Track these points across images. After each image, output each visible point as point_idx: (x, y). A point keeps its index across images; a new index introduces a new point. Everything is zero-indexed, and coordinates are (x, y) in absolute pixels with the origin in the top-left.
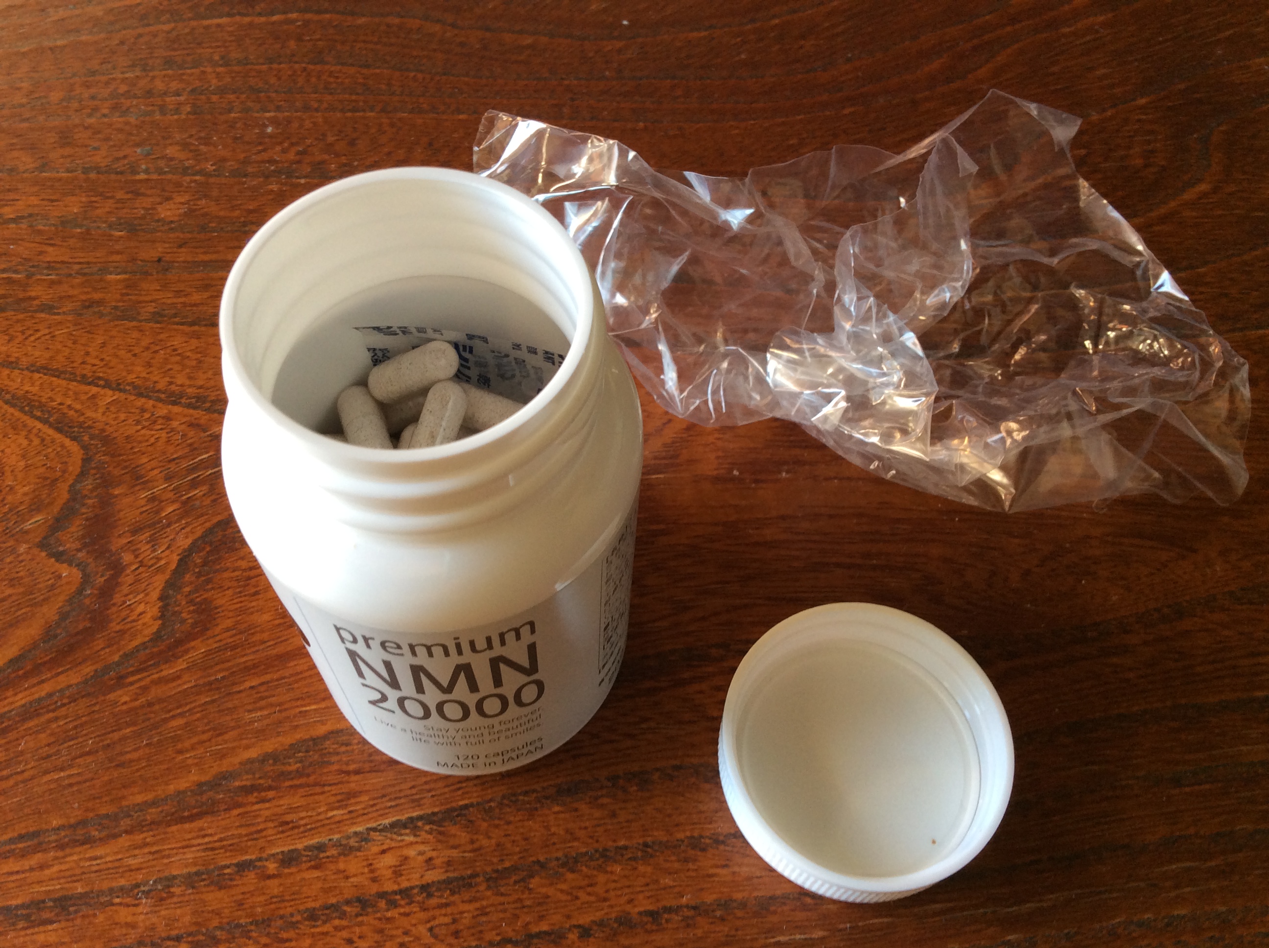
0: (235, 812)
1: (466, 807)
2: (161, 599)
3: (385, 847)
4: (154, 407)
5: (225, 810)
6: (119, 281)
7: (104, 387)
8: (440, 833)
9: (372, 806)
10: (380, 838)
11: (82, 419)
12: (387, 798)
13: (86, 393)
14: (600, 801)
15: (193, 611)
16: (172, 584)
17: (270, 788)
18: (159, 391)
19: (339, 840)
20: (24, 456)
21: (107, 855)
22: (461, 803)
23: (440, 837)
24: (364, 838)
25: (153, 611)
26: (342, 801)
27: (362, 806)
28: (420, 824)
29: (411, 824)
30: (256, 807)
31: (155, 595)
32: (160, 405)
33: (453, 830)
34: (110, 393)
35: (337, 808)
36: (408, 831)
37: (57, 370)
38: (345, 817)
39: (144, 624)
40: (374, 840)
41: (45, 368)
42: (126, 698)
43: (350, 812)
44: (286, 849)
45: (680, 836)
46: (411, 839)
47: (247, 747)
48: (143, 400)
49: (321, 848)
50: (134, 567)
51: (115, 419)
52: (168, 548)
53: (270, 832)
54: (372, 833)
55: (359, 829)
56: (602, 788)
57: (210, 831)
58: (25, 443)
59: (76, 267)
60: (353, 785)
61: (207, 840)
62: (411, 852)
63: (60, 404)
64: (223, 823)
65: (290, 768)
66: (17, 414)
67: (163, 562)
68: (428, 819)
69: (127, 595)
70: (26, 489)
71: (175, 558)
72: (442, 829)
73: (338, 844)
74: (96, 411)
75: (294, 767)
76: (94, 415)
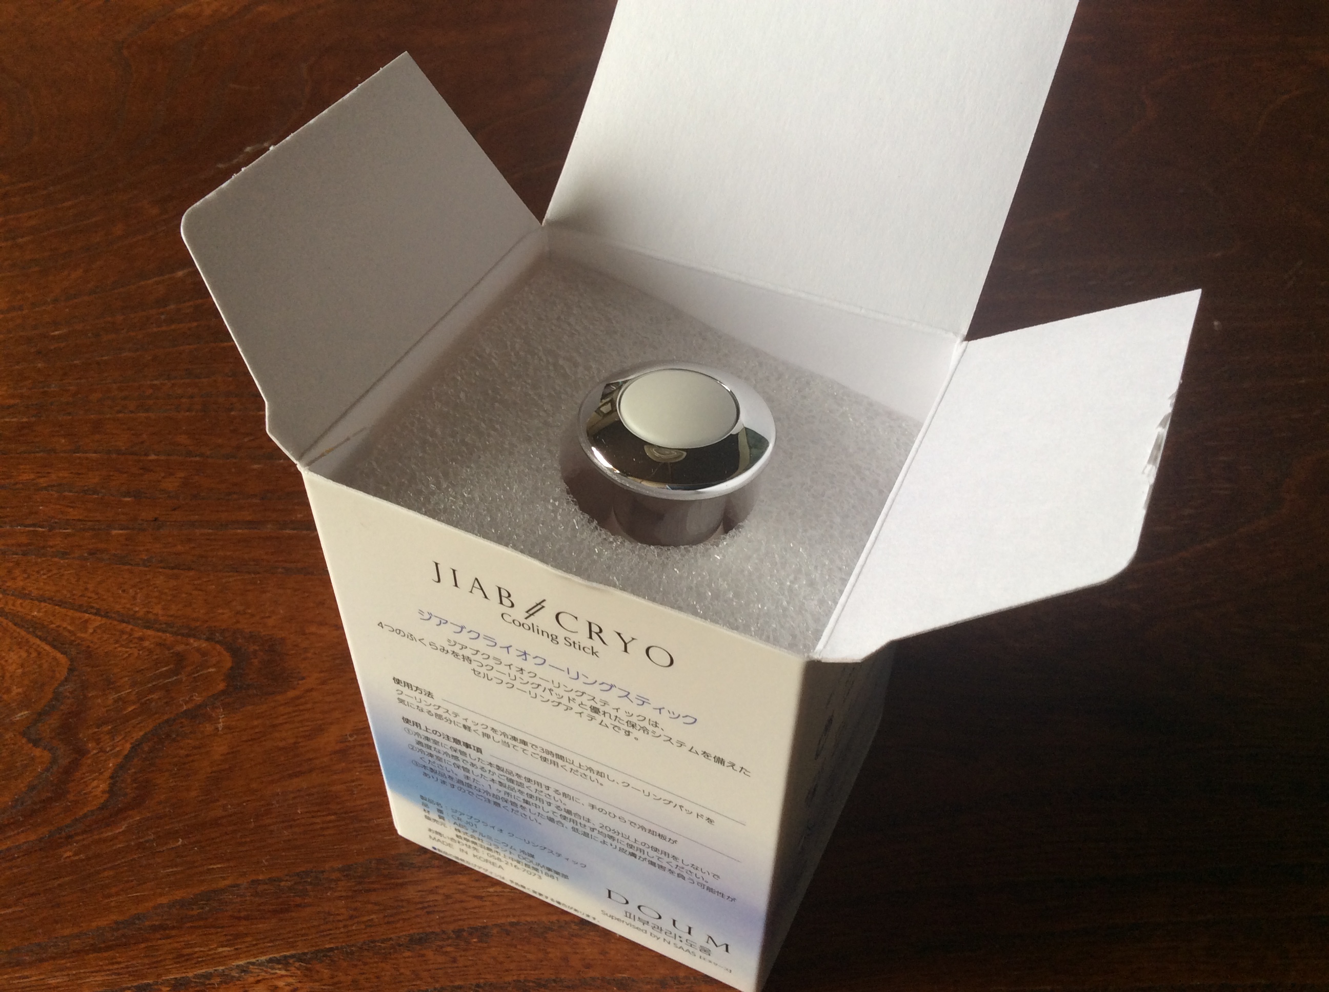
0: (143, 945)
1: (331, 949)
2: (111, 777)
3: (260, 978)
4: (132, 630)
5: (135, 943)
6: (121, 535)
7: (96, 614)
8: (307, 969)
9: (254, 945)
10: (257, 971)
11: (73, 638)
12: (268, 939)
13: (80, 618)
14: (444, 949)
15: (136, 788)
16: (121, 767)
17: (173, 928)
18: (138, 618)
19: (223, 971)
20: (22, 666)
21: (31, 976)
22: (327, 946)
23: (308, 973)
24: (244, 970)
25: (103, 786)
26: (230, 940)
27: (247, 944)
28: (291, 961)
29: (284, 962)
30: (160, 942)
31: (107, 774)
32: (136, 629)
33: (318, 967)
34: (99, 618)
35: (226, 946)
36: (280, 966)
37: (61, 601)
38: (231, 953)
39: (95, 796)
40: (252, 972)
41: (51, 599)
42: (68, 854)
43: (236, 949)
44: (178, 976)
45: (509, 979)
46: (283, 972)
47: (161, 895)
48: (124, 625)
49: (208, 976)
50: (95, 752)
51: (99, 639)
52: (123, 739)
53: (168, 962)
54: (251, 967)
55: (241, 963)
56: (449, 938)
57: (119, 960)
58: (24, 655)
59: (90, 523)
60: (241, 928)
61: (116, 966)
62: (281, 984)
63: (57, 627)
64: (131, 953)
65: (192, 913)
66: (23, 633)
67: (118, 749)
68: (300, 958)
69: (84, 774)
70: (20, 690)
71: (128, 746)
72: (310, 966)
73: (222, 974)
74: (86, 632)
75: (195, 912)
76: (83, 635)
